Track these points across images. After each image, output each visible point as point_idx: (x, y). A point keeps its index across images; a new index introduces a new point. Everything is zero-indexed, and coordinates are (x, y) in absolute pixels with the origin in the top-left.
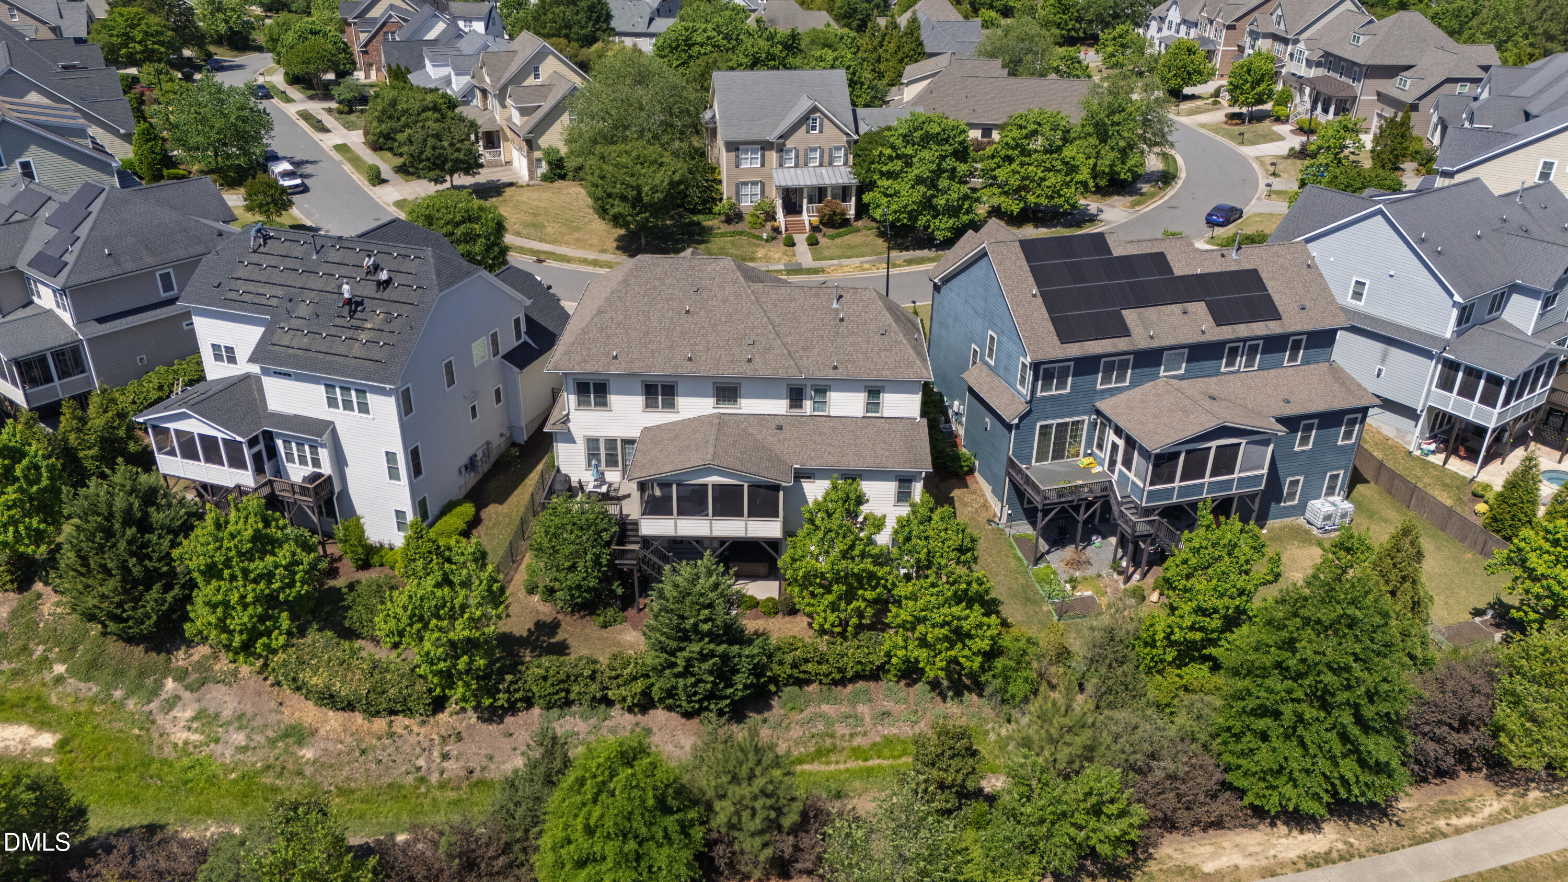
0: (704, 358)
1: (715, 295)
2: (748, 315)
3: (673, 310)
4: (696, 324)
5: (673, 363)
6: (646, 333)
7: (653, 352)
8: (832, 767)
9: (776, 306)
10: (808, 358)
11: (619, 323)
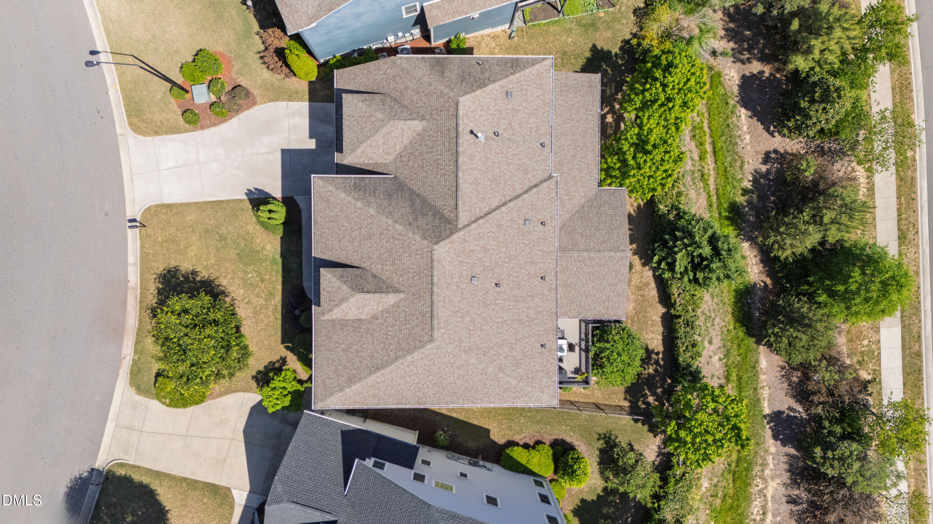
0: (541, 265)
1: (479, 259)
2: (499, 226)
3: (496, 300)
4: (510, 275)
5: (546, 293)
6: (520, 321)
7: (538, 313)
8: (712, 173)
9: (484, 199)
10: (534, 170)
11: (512, 349)
